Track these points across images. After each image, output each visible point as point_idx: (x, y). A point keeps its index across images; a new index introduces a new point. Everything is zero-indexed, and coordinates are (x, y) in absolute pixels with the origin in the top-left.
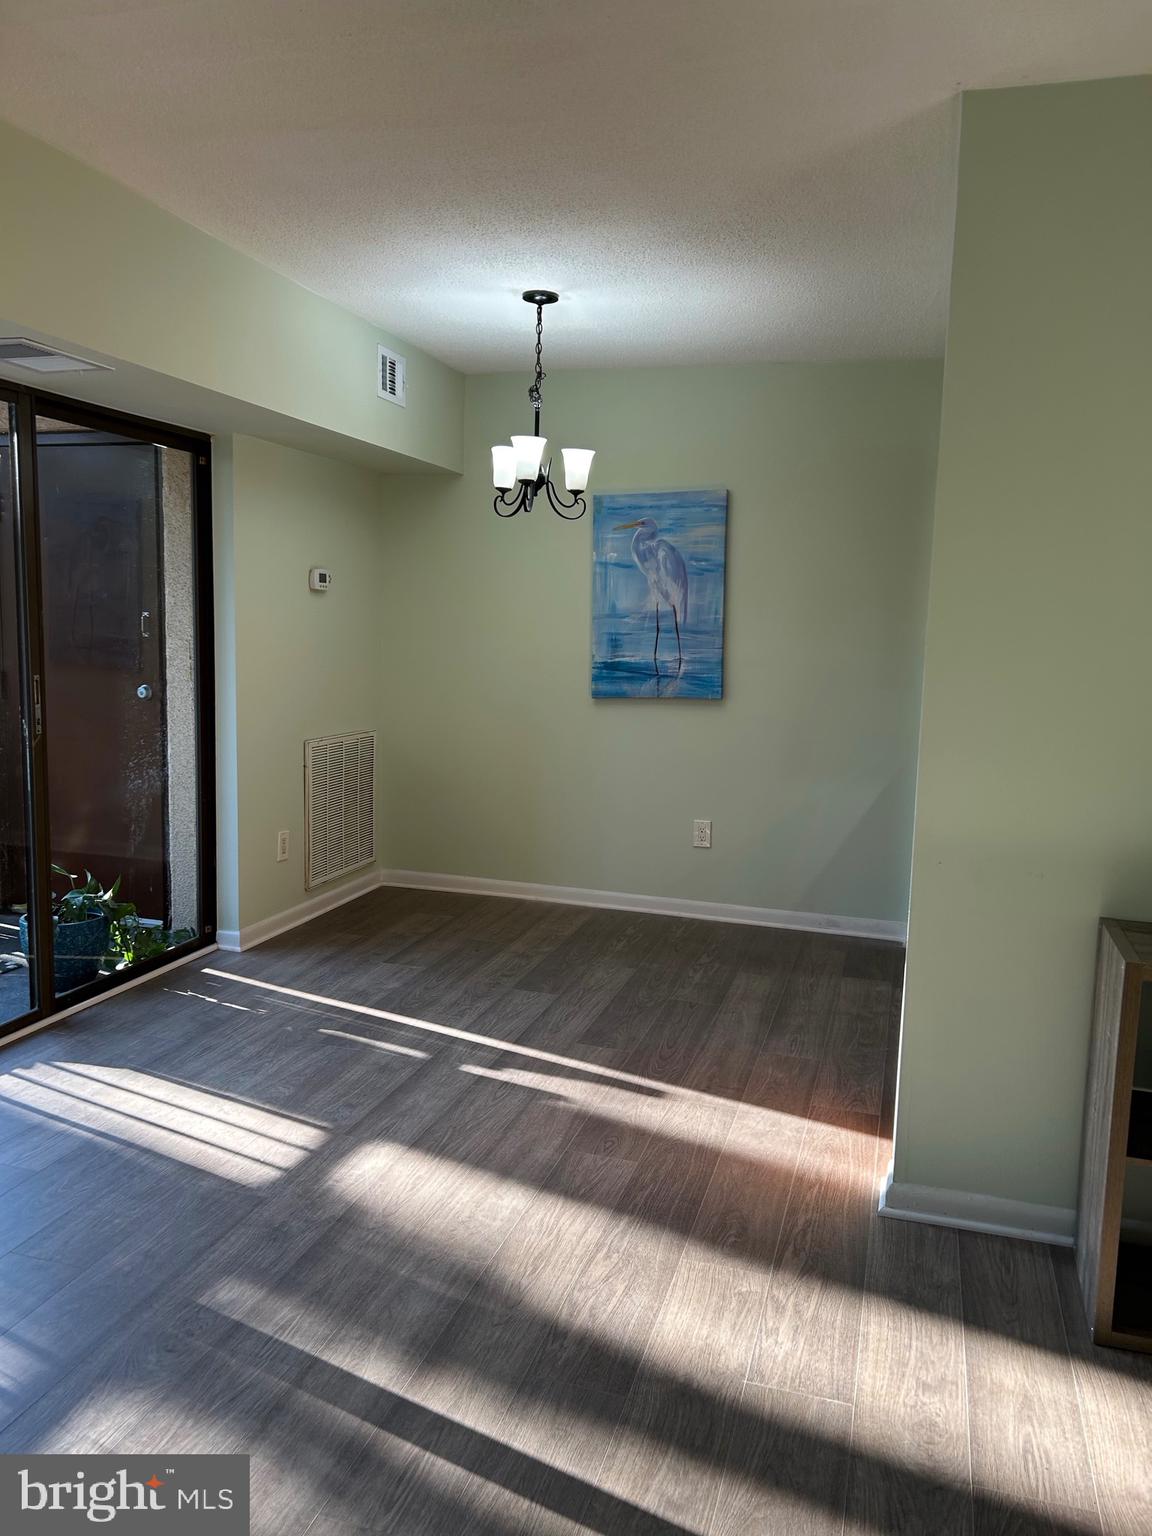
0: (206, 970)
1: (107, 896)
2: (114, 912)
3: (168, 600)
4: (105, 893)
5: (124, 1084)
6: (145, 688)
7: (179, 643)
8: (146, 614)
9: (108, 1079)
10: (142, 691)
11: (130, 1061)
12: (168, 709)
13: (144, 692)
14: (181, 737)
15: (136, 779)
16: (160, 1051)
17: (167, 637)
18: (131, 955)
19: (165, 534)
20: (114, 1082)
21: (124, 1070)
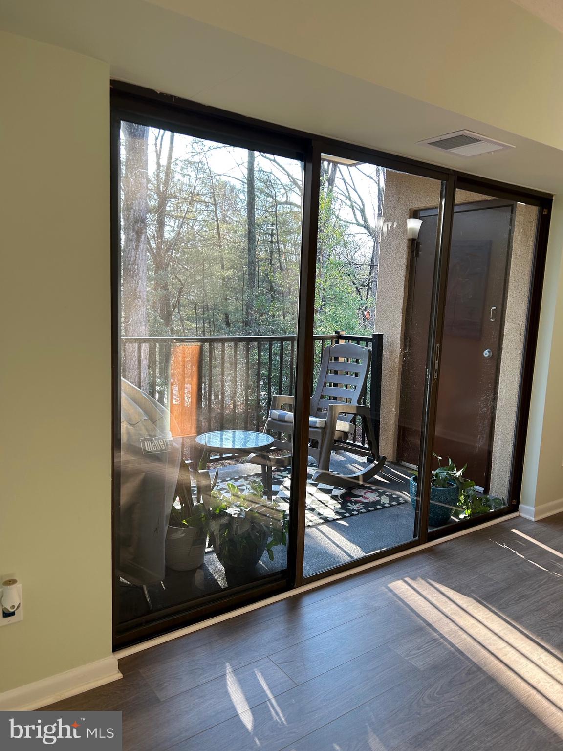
0: (514, 531)
1: (459, 474)
2: (463, 485)
3: (510, 299)
4: (458, 471)
5: (470, 609)
6: (488, 351)
7: (513, 325)
8: (494, 307)
9: (460, 603)
10: (486, 353)
11: (473, 591)
12: (502, 364)
13: (488, 353)
14: (508, 382)
15: (484, 407)
16: (491, 588)
17: (506, 321)
18: (469, 512)
19: (512, 260)
20: (464, 606)
21: (470, 599)
